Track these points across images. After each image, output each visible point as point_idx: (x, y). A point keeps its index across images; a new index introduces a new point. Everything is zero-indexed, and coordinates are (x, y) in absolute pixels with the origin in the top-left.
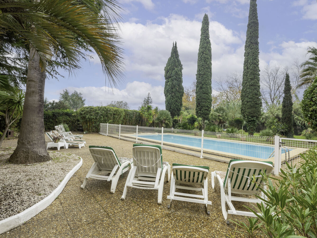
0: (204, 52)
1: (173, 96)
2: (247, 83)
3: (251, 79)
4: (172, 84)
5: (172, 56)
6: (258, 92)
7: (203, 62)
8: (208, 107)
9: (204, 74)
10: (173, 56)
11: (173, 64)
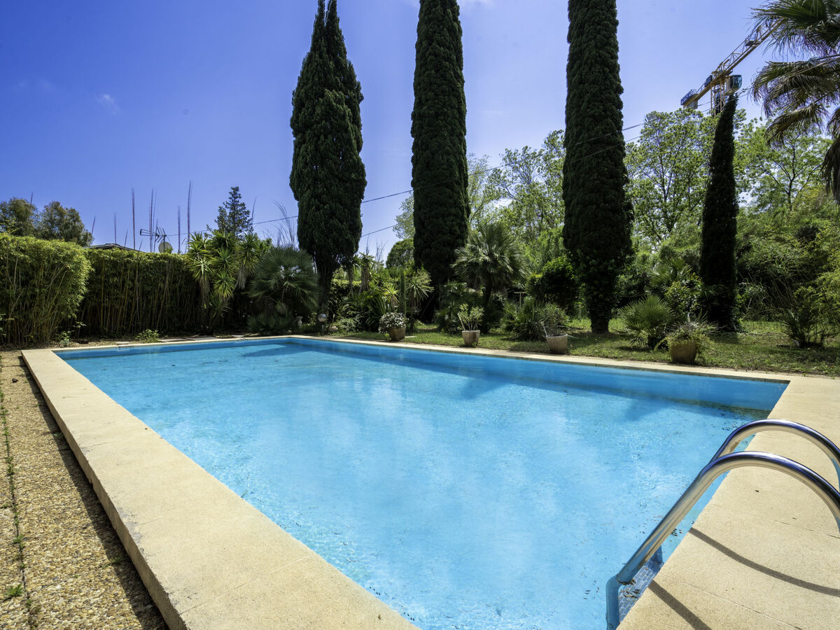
0: (437, 36)
1: (317, 196)
2: (581, 133)
3: (593, 116)
4: (316, 150)
5: (314, 49)
6: (616, 165)
7: (433, 72)
8: (454, 234)
9: (437, 115)
10: (320, 47)
11: (320, 78)
